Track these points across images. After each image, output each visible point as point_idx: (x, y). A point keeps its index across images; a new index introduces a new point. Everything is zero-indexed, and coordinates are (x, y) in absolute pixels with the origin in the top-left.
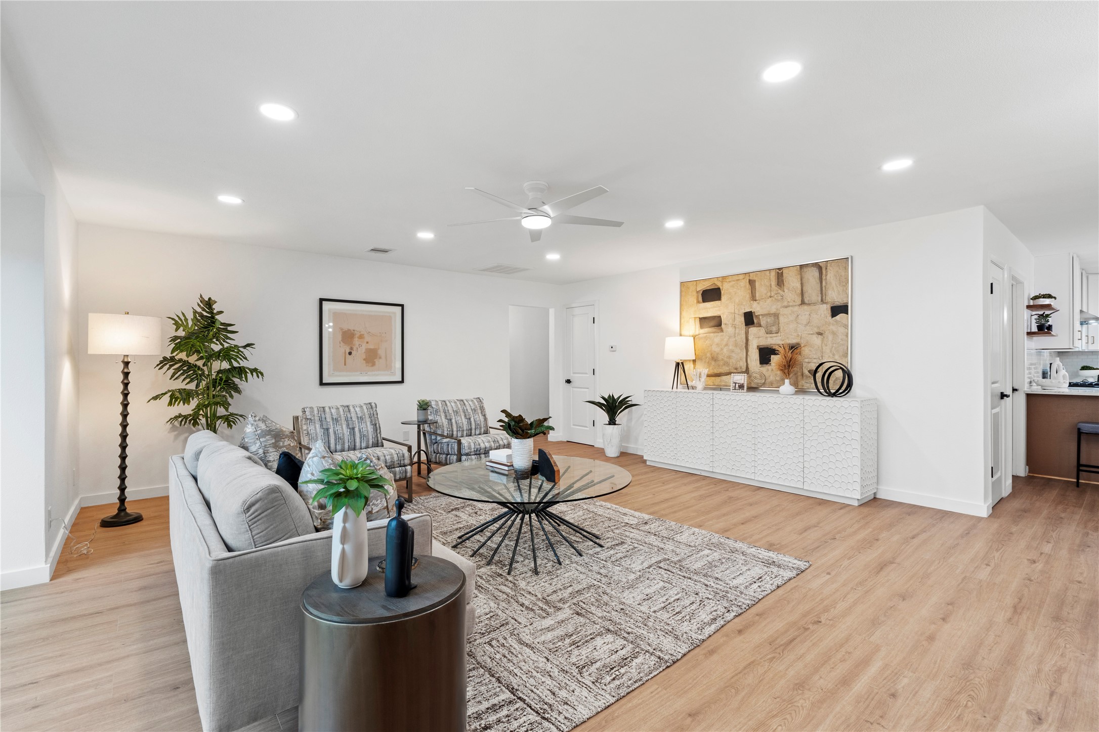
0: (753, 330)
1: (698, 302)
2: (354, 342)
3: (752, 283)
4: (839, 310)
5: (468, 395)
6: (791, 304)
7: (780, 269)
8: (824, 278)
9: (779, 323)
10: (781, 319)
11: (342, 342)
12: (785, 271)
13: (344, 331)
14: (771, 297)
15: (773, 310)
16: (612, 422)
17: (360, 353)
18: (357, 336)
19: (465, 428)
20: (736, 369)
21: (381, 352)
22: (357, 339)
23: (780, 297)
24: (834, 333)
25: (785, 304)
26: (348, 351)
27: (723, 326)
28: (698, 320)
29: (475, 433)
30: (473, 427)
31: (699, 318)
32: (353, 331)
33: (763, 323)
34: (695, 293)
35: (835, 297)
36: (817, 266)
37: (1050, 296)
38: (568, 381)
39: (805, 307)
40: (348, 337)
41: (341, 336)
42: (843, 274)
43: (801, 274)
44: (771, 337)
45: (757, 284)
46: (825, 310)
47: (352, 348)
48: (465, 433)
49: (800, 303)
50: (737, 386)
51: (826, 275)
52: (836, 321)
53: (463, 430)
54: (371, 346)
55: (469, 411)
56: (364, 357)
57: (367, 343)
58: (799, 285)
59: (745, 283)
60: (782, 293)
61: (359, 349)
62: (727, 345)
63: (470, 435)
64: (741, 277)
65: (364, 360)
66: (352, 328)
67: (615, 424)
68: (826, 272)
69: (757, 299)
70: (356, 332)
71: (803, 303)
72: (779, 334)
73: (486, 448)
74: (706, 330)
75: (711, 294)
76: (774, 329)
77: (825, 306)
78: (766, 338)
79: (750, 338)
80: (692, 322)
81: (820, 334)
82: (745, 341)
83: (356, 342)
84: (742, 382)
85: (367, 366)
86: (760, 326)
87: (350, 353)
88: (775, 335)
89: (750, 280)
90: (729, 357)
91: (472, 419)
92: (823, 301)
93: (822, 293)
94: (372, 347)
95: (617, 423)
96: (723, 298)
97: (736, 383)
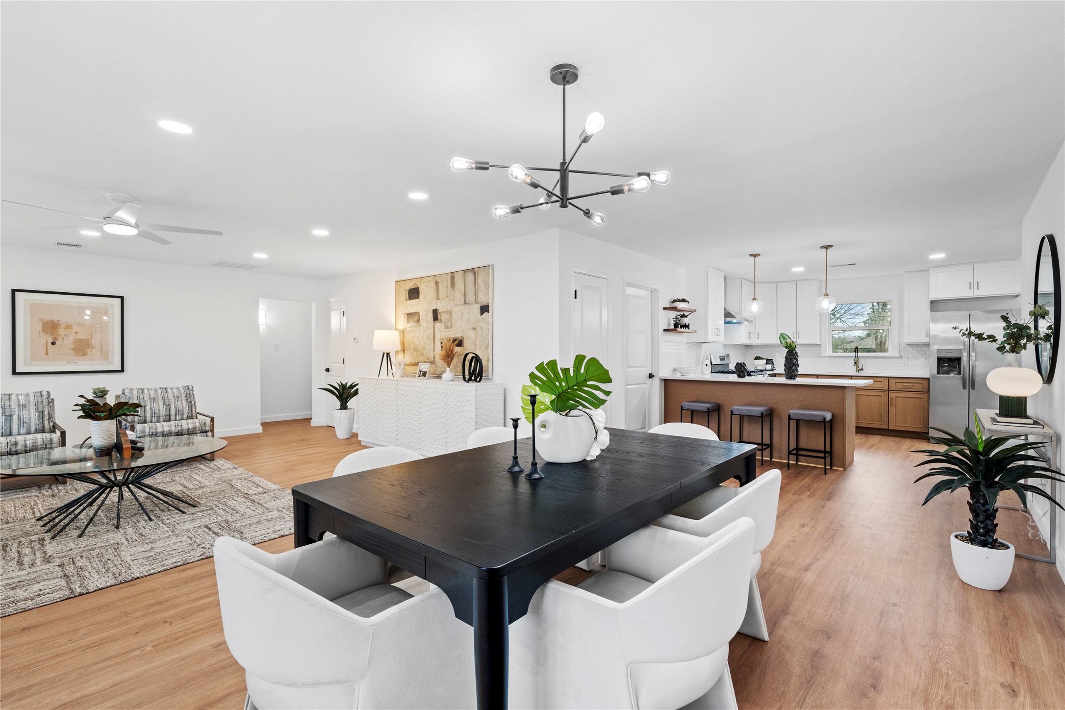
0: (438, 324)
1: (406, 300)
2: (58, 333)
3: (437, 283)
4: (484, 309)
5: (176, 383)
6: (459, 303)
7: (453, 273)
8: (477, 282)
9: (452, 319)
10: (454, 317)
11: (42, 333)
12: (456, 275)
13: (45, 321)
14: (448, 296)
15: (449, 309)
16: (344, 407)
17: (67, 341)
18: (63, 326)
19: (162, 414)
20: (428, 359)
21: (95, 342)
22: (62, 329)
23: (453, 297)
24: (482, 329)
25: (456, 303)
26: (50, 340)
27: (420, 320)
28: (406, 315)
29: (176, 418)
30: (173, 412)
31: (407, 314)
32: (58, 322)
33: (443, 319)
34: (404, 292)
35: (483, 300)
36: (472, 270)
37: (684, 300)
38: (328, 370)
39: (467, 306)
40: (51, 327)
41: (41, 327)
42: (487, 279)
43: (464, 278)
44: (448, 331)
45: (440, 285)
46: (477, 308)
47: (56, 338)
48: (162, 419)
49: (464, 302)
50: (421, 374)
51: (478, 279)
52: (483, 319)
53: (159, 416)
54: (81, 336)
55: (171, 397)
56: (73, 347)
57: (76, 333)
58: (463, 287)
59: (433, 284)
60: (454, 293)
61: (66, 340)
62: (423, 338)
63: (169, 420)
64: (431, 278)
65: (73, 349)
66: (55, 319)
67: (347, 409)
68: (478, 277)
69: (440, 298)
70: (60, 322)
71: (465, 303)
72: (452, 329)
73: (189, 429)
74: (410, 324)
75: (414, 293)
76: (449, 324)
77: (477, 305)
78: (445, 332)
79: (436, 332)
80: (402, 316)
81: (474, 329)
82: (433, 334)
83: (61, 332)
84: (426, 370)
85: (76, 355)
86: (441, 322)
87: (53, 343)
88: (450, 329)
89: (436, 281)
90: (424, 349)
91: (172, 406)
92: (476, 302)
93: (475, 295)
94: (83, 337)
95: (349, 407)
96: (421, 296)
97: (421, 371)
